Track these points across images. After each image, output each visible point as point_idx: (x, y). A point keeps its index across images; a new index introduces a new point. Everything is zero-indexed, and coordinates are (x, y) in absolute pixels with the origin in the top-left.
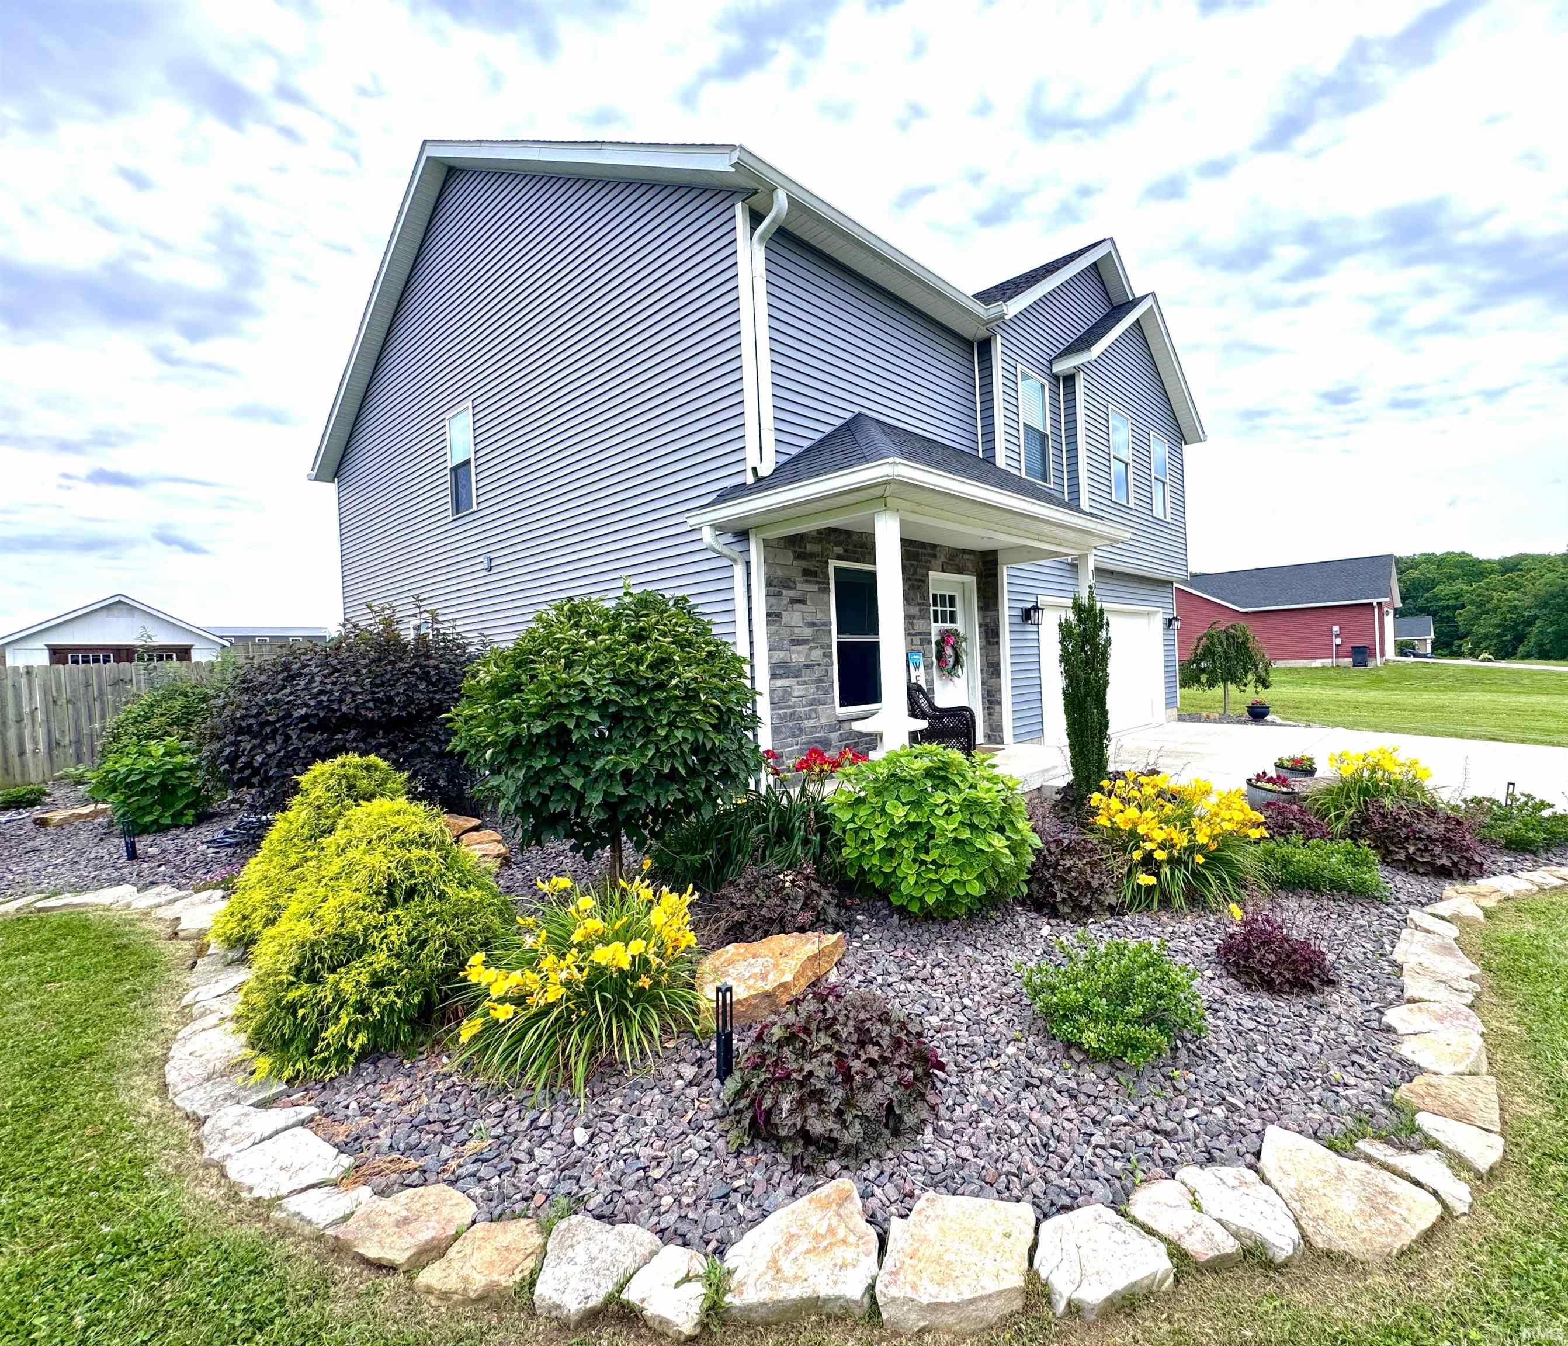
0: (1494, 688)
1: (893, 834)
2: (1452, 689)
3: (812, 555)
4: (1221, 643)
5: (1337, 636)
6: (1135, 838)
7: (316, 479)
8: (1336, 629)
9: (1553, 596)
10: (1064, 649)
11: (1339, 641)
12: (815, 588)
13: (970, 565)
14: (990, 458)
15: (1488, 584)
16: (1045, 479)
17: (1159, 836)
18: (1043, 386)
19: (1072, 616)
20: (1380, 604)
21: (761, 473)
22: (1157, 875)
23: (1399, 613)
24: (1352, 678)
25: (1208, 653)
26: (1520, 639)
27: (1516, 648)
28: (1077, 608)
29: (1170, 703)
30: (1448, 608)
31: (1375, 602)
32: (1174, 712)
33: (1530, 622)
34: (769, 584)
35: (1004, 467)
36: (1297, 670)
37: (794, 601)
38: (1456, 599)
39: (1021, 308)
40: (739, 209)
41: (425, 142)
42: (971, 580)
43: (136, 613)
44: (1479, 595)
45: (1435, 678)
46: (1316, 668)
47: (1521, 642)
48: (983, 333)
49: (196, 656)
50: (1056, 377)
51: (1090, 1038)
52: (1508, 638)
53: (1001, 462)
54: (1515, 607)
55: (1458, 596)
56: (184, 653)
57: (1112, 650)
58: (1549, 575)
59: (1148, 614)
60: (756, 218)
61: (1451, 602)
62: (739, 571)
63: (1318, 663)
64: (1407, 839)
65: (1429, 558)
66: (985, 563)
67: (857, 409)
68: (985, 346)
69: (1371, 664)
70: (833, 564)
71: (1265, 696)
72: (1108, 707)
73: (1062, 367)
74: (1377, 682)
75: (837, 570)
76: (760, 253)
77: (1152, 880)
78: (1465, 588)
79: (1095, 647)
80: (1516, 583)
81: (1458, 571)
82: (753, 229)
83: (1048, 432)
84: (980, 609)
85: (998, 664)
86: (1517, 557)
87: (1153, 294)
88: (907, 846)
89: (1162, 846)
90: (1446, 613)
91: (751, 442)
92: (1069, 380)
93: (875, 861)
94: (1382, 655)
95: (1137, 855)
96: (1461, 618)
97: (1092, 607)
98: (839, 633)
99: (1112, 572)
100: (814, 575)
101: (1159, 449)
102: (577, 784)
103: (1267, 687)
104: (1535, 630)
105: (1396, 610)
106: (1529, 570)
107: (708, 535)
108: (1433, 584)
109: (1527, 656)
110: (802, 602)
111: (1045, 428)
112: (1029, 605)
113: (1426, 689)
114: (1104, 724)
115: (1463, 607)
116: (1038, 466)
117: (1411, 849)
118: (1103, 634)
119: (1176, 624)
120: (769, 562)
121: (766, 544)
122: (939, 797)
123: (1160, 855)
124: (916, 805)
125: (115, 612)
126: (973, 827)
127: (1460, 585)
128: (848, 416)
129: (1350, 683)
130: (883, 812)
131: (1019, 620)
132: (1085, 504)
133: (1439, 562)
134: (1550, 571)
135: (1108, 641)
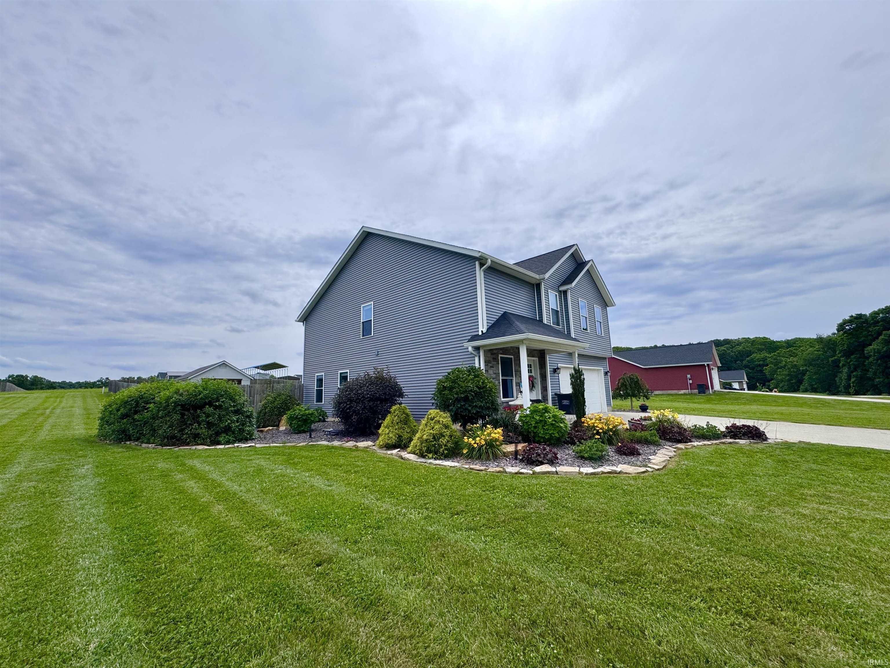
0: (764, 403)
1: (536, 423)
2: (745, 404)
3: (495, 354)
4: (628, 381)
5: (690, 379)
6: (594, 427)
7: (298, 321)
8: (689, 376)
9: (813, 360)
10: (572, 381)
11: (691, 381)
12: (495, 363)
13: (536, 354)
14: (541, 320)
15: (779, 353)
16: (558, 325)
17: (600, 426)
18: (556, 295)
19: (573, 372)
20: (708, 365)
21: (484, 332)
22: (600, 435)
23: (720, 369)
24: (698, 399)
25: (624, 385)
26: (800, 382)
27: (799, 387)
28: (574, 369)
29: (609, 404)
30: (760, 365)
31: (706, 364)
32: (610, 408)
33: (804, 373)
34: (485, 362)
35: (546, 323)
36: (672, 395)
37: (491, 367)
38: (763, 361)
39: (549, 275)
40: (477, 263)
41: (363, 226)
42: (536, 359)
43: (228, 368)
44: (774, 359)
45: (737, 399)
46: (682, 394)
47: (801, 383)
48: (538, 282)
49: (243, 383)
50: (561, 291)
51: (586, 455)
52: (794, 381)
53: (545, 321)
54: (795, 365)
55: (764, 359)
56: (239, 381)
57: (585, 381)
58: (811, 349)
59: (598, 370)
60: (482, 265)
61: (761, 363)
62: (477, 359)
63: (682, 392)
64: (669, 432)
65: (747, 340)
66: (541, 354)
67: (504, 310)
68: (538, 286)
69: (707, 393)
70: (500, 356)
71: (647, 403)
72: (585, 397)
73: (561, 289)
74: (709, 401)
75: (501, 357)
76: (482, 273)
77: (599, 437)
78: (768, 355)
79: (580, 380)
80: (794, 353)
81: (763, 347)
82: (481, 268)
83: (559, 310)
84: (540, 368)
85: (546, 387)
86: (794, 339)
87: (592, 260)
88: (540, 425)
89: (601, 429)
90: (759, 368)
91: (480, 323)
92: (565, 292)
93: (532, 429)
94: (712, 388)
95: (595, 432)
96: (767, 370)
97: (579, 369)
98: (502, 376)
99: (583, 355)
100: (495, 359)
101: (598, 309)
102: (470, 408)
103: (648, 399)
104: (806, 377)
105: (718, 367)
106: (800, 347)
107: (470, 349)
108: (750, 353)
109: (805, 391)
110: (493, 367)
111: (557, 308)
112: (556, 367)
113: (732, 404)
114: (584, 402)
115: (767, 365)
116: (555, 320)
117: (671, 435)
118: (582, 377)
119: (609, 374)
120: (485, 356)
121: (485, 351)
122: (546, 415)
123: (600, 431)
124: (541, 416)
125: (222, 367)
126: (555, 421)
127: (764, 354)
128: (502, 313)
129: (696, 401)
130: (533, 418)
131: (552, 372)
132: (573, 335)
133: (753, 342)
134: (811, 347)
135: (584, 379)
